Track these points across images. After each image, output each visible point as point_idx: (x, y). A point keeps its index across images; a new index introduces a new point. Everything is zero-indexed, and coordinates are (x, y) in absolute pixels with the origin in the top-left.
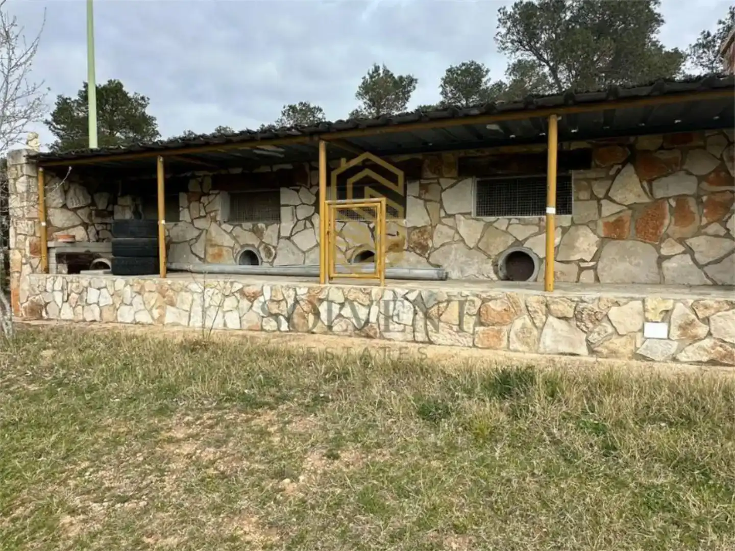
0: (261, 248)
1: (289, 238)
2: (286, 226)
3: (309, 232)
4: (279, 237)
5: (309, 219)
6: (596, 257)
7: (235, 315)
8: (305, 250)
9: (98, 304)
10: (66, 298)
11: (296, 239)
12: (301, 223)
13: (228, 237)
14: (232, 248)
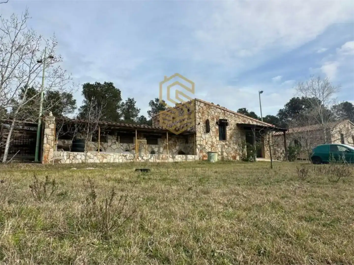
0: (103, 148)
1: (110, 146)
2: (109, 144)
3: (115, 145)
4: (108, 146)
5: (115, 142)
6: (163, 152)
7: (121, 159)
8: (114, 149)
9: (81, 159)
10: (68, 158)
11: (112, 146)
12: (113, 144)
13: (93, 145)
14: (94, 148)
